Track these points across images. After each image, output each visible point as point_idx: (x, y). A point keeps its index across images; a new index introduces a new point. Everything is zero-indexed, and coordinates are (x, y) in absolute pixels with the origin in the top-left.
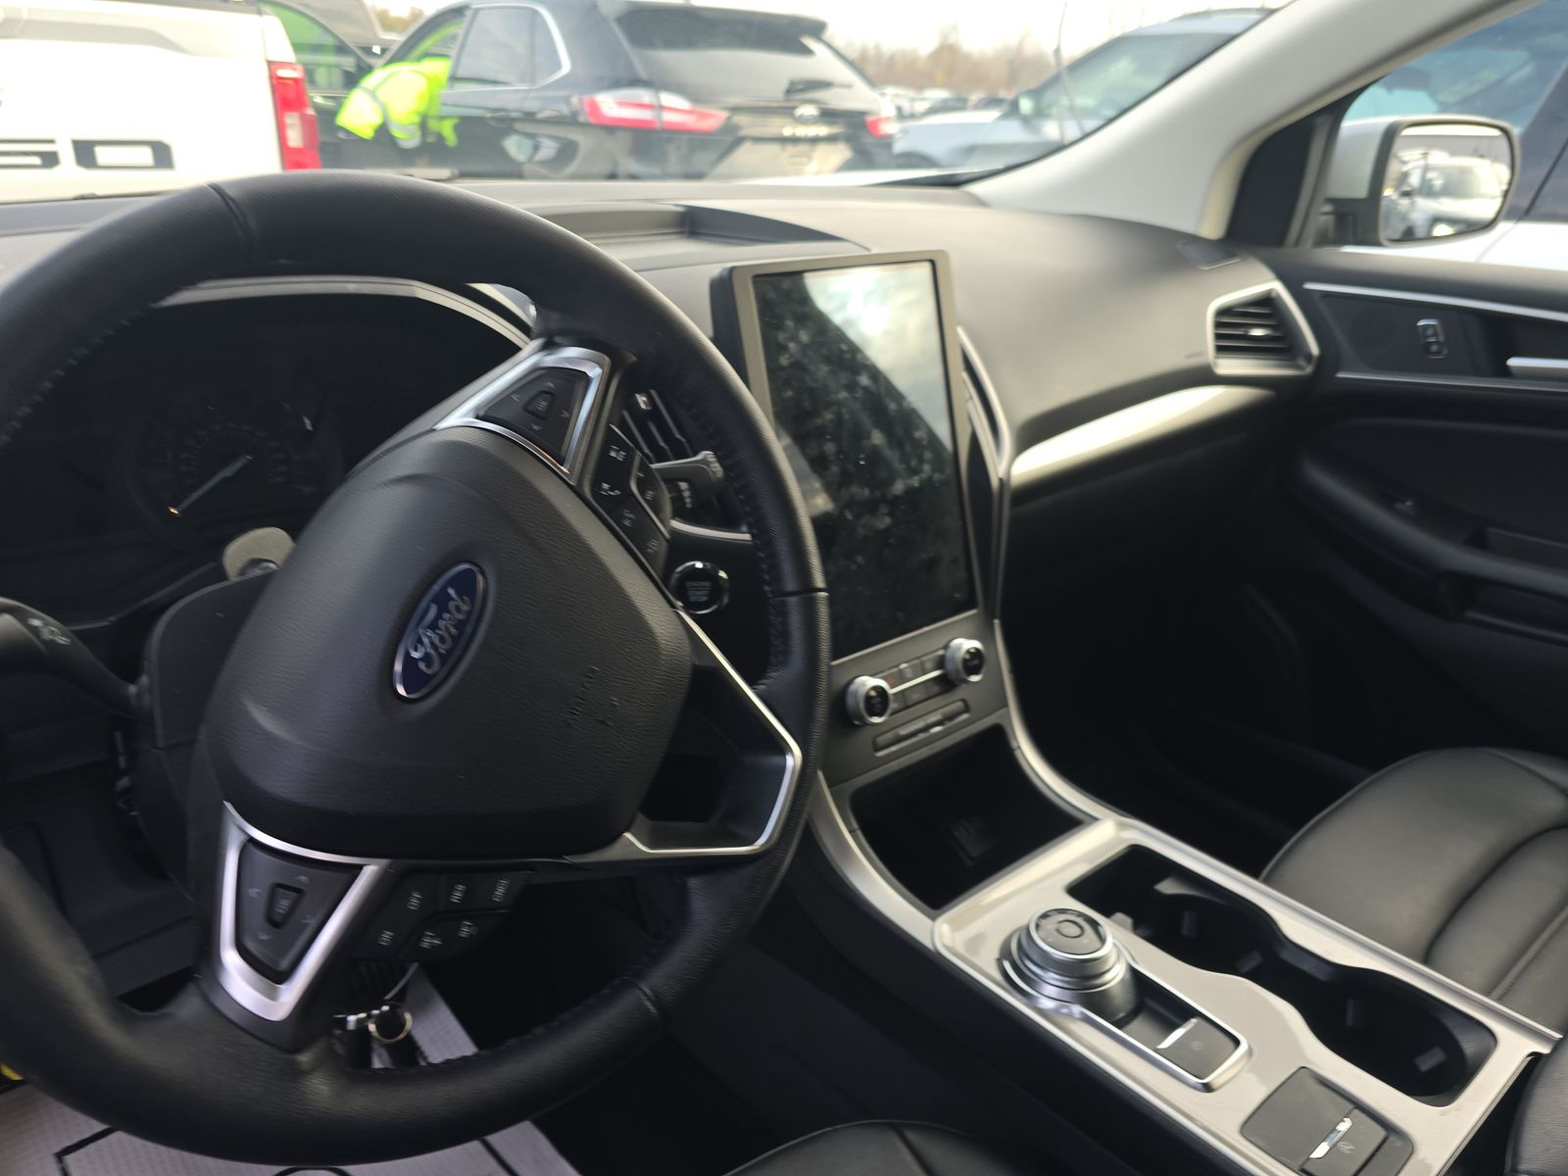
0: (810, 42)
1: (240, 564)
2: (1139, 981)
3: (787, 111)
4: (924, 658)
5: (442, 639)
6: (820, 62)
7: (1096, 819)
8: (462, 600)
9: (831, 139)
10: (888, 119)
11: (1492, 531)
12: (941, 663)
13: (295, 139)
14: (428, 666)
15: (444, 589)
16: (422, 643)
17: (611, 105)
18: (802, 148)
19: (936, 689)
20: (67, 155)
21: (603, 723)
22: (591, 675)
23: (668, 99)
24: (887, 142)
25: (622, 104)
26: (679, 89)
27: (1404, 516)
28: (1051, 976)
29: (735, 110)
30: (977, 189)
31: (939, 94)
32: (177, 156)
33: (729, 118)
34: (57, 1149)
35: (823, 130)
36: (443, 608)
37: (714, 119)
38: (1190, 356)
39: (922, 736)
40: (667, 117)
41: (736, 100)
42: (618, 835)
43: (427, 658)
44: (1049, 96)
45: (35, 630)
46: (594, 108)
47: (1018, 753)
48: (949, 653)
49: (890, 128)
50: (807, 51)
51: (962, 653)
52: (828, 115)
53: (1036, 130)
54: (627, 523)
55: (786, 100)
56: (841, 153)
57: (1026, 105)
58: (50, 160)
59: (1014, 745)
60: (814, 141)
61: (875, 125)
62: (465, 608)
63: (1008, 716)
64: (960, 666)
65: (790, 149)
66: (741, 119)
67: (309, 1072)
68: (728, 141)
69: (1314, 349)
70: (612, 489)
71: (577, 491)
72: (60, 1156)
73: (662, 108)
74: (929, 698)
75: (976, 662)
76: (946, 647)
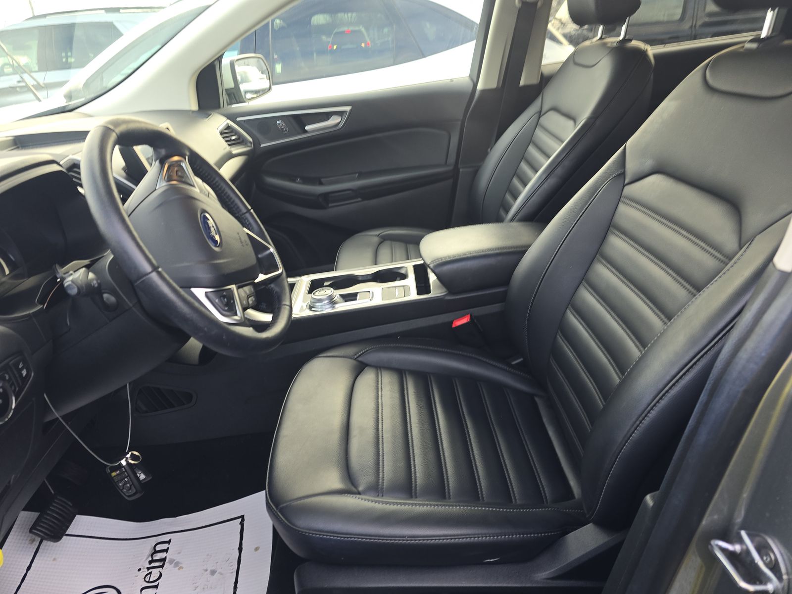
2: (342, 295)
11: (323, 180)
27: (299, 183)
42: (259, 274)
69: (251, 140)
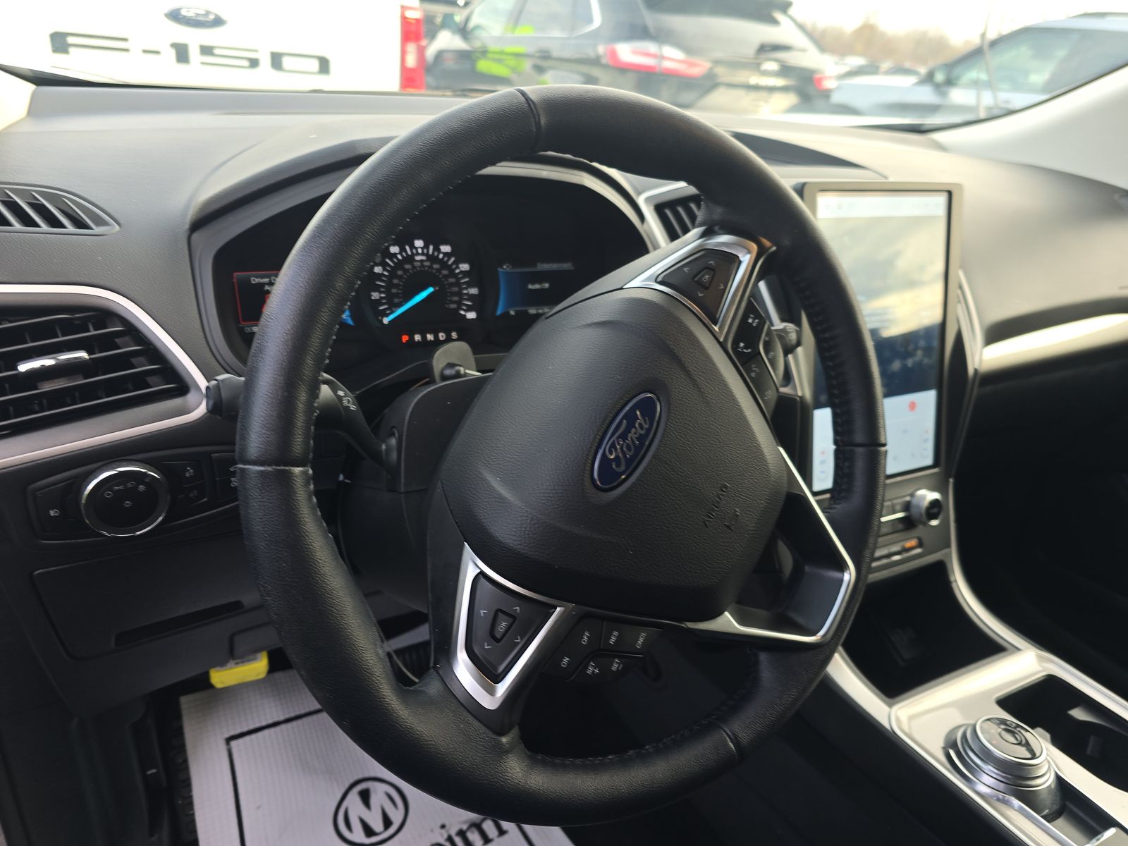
0: (779, 16)
1: (442, 365)
2: (1063, 787)
3: (755, 66)
4: (895, 501)
5: (629, 447)
6: (783, 31)
7: (1019, 649)
8: (645, 420)
9: (784, 89)
10: (830, 78)
12: (907, 507)
13: (411, 61)
14: (618, 465)
15: (633, 410)
16: (616, 449)
17: (627, 52)
18: (764, 94)
19: (900, 526)
20: (265, 61)
21: (728, 527)
22: (724, 489)
23: (669, 51)
24: (826, 94)
25: (635, 52)
26: (678, 44)
28: (988, 768)
29: (717, 62)
30: (937, 136)
31: (856, 61)
32: (333, 66)
33: (711, 69)
34: (227, 735)
35: (780, 82)
36: (631, 425)
37: (700, 67)
38: (1121, 288)
39: (885, 561)
40: (667, 65)
41: (719, 55)
42: (720, 613)
43: (617, 458)
44: (957, 71)
45: (339, 398)
46: (613, 54)
47: (954, 585)
48: (914, 501)
49: (828, 84)
50: (775, 22)
51: (926, 503)
52: (786, 70)
53: (944, 94)
54: (753, 375)
55: (756, 58)
56: (791, 99)
57: (940, 77)
58: (254, 63)
59: (952, 579)
60: (771, 89)
61: (819, 81)
62: (647, 426)
63: (950, 555)
64: (923, 510)
65: (753, 95)
66: (720, 70)
67: (507, 752)
68: (708, 84)
70: (745, 347)
71: (723, 345)
72: (229, 740)
73: (663, 58)
74: (894, 533)
75: (935, 510)
76: (912, 495)
